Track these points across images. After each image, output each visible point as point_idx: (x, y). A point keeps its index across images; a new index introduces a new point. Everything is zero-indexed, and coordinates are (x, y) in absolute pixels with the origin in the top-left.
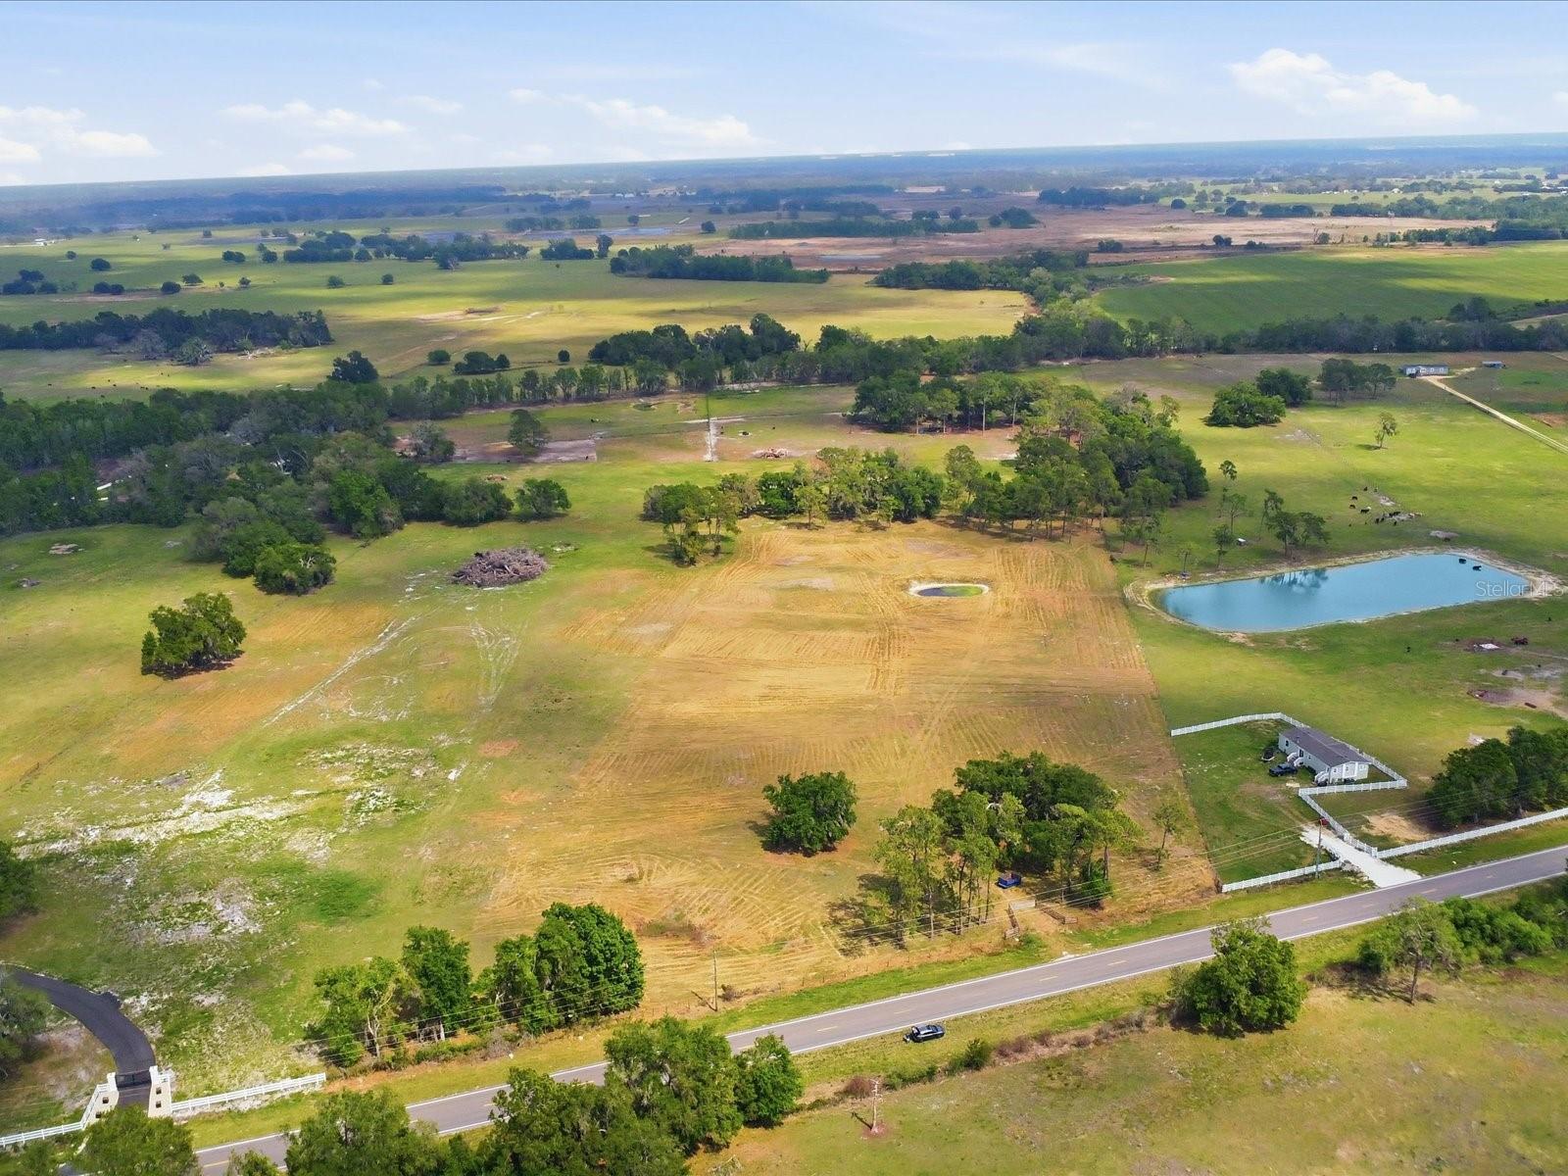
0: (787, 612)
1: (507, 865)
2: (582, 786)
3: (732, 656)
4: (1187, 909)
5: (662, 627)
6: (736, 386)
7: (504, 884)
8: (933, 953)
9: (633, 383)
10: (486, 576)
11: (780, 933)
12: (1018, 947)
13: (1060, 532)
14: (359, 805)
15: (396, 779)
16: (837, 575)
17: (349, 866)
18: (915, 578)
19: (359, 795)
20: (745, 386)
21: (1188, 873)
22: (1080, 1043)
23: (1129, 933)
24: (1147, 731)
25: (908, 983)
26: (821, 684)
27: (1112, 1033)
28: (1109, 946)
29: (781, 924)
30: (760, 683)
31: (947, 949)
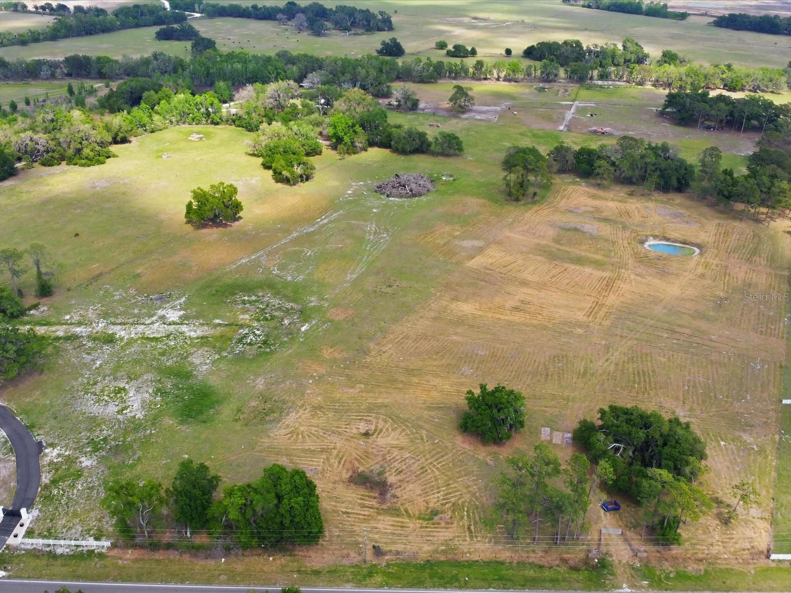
0: (558, 246)
1: (300, 403)
2: (373, 353)
3: (510, 273)
5: (477, 243)
6: (600, 83)
7: (291, 419)
8: (531, 554)
9: (539, 73)
10: (394, 191)
11: (438, 506)
12: (593, 568)
13: (764, 216)
14: (242, 338)
15: (272, 324)
16: (602, 224)
17: (214, 381)
18: (652, 236)
19: (246, 331)
20: (606, 83)
21: (749, 533)
23: (681, 580)
24: (765, 395)
26: (555, 306)
29: (441, 498)
30: (517, 297)
31: (543, 554)
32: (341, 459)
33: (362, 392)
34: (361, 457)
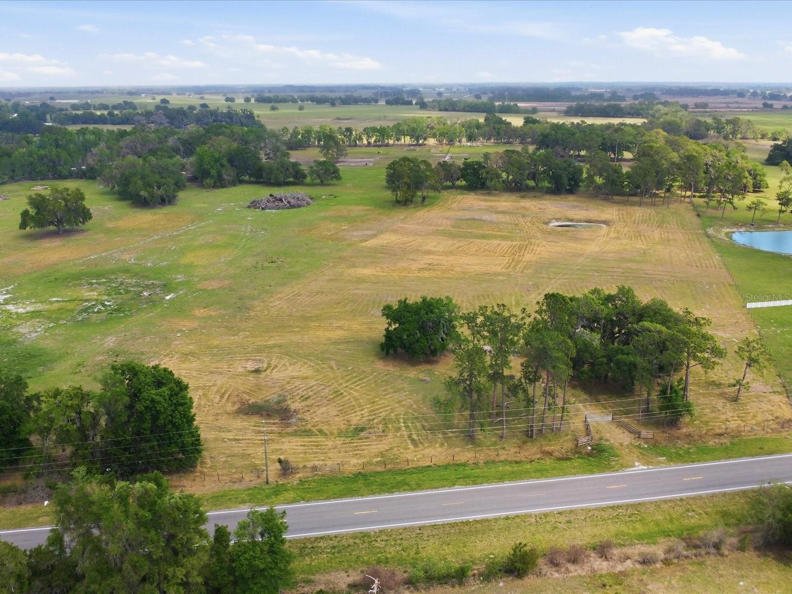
0: (458, 230)
2: (258, 308)
3: (411, 248)
4: (768, 436)
5: (368, 232)
6: (469, 144)
8: (501, 452)
11: (363, 422)
12: (589, 455)
14: (88, 308)
15: (128, 296)
16: (500, 215)
17: (47, 344)
19: (93, 303)
21: (765, 407)
22: (646, 561)
23: (706, 453)
24: (725, 304)
25: (467, 477)
27: (685, 553)
28: (686, 462)
29: (367, 414)
30: (424, 262)
31: (517, 450)
32: (224, 394)
33: (247, 337)
34: (251, 390)
